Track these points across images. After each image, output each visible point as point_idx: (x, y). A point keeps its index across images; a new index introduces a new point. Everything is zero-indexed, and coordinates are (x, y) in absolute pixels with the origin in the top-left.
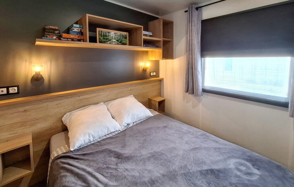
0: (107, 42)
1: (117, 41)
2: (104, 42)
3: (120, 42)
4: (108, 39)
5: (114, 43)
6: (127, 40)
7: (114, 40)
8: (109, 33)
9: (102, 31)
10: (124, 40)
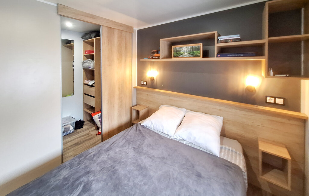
0: (179, 56)
1: (189, 54)
2: (177, 57)
3: (192, 55)
4: (180, 53)
5: (185, 56)
6: (200, 51)
7: (186, 54)
8: (181, 48)
9: (175, 48)
10: (196, 52)
